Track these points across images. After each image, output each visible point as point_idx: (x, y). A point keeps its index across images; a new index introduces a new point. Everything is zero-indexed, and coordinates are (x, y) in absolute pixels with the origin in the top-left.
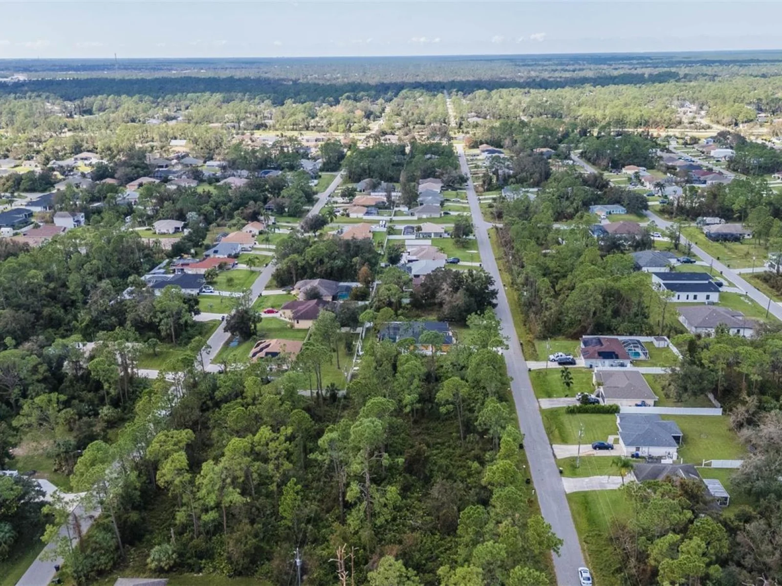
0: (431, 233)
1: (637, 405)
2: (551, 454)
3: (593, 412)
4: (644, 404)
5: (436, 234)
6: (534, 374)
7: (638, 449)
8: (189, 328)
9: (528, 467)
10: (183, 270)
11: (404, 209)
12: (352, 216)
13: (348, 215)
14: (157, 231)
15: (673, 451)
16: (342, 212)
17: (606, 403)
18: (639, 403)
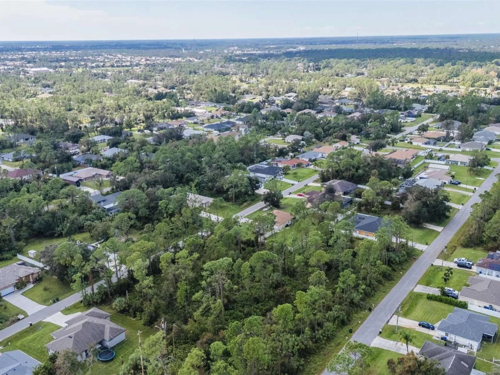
0: (458, 162)
1: (485, 307)
2: (387, 320)
3: (446, 303)
4: (491, 308)
5: (462, 163)
6: (433, 268)
7: (447, 335)
8: (246, 196)
9: (361, 324)
10: (277, 164)
11: (458, 143)
12: (415, 144)
13: (411, 143)
14: (286, 141)
15: (476, 345)
16: (409, 140)
17: (461, 299)
18: (488, 306)
